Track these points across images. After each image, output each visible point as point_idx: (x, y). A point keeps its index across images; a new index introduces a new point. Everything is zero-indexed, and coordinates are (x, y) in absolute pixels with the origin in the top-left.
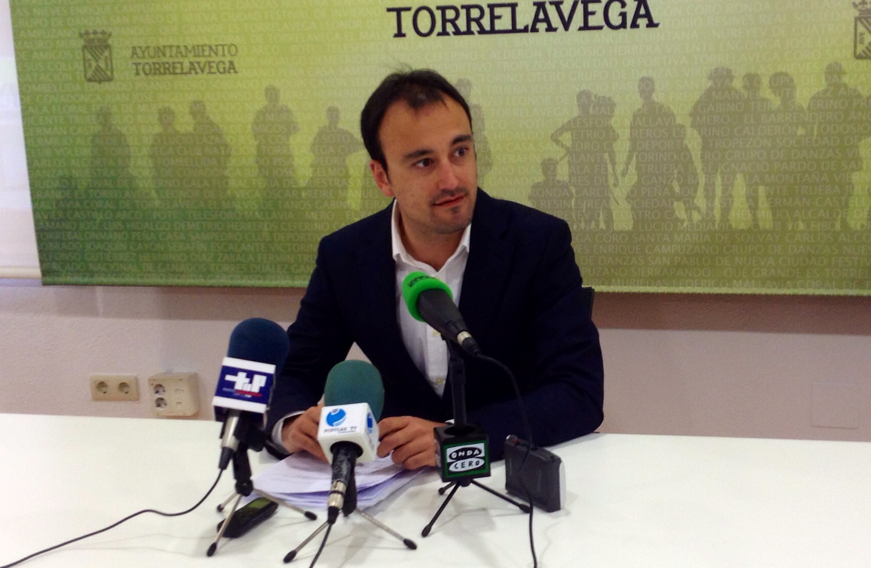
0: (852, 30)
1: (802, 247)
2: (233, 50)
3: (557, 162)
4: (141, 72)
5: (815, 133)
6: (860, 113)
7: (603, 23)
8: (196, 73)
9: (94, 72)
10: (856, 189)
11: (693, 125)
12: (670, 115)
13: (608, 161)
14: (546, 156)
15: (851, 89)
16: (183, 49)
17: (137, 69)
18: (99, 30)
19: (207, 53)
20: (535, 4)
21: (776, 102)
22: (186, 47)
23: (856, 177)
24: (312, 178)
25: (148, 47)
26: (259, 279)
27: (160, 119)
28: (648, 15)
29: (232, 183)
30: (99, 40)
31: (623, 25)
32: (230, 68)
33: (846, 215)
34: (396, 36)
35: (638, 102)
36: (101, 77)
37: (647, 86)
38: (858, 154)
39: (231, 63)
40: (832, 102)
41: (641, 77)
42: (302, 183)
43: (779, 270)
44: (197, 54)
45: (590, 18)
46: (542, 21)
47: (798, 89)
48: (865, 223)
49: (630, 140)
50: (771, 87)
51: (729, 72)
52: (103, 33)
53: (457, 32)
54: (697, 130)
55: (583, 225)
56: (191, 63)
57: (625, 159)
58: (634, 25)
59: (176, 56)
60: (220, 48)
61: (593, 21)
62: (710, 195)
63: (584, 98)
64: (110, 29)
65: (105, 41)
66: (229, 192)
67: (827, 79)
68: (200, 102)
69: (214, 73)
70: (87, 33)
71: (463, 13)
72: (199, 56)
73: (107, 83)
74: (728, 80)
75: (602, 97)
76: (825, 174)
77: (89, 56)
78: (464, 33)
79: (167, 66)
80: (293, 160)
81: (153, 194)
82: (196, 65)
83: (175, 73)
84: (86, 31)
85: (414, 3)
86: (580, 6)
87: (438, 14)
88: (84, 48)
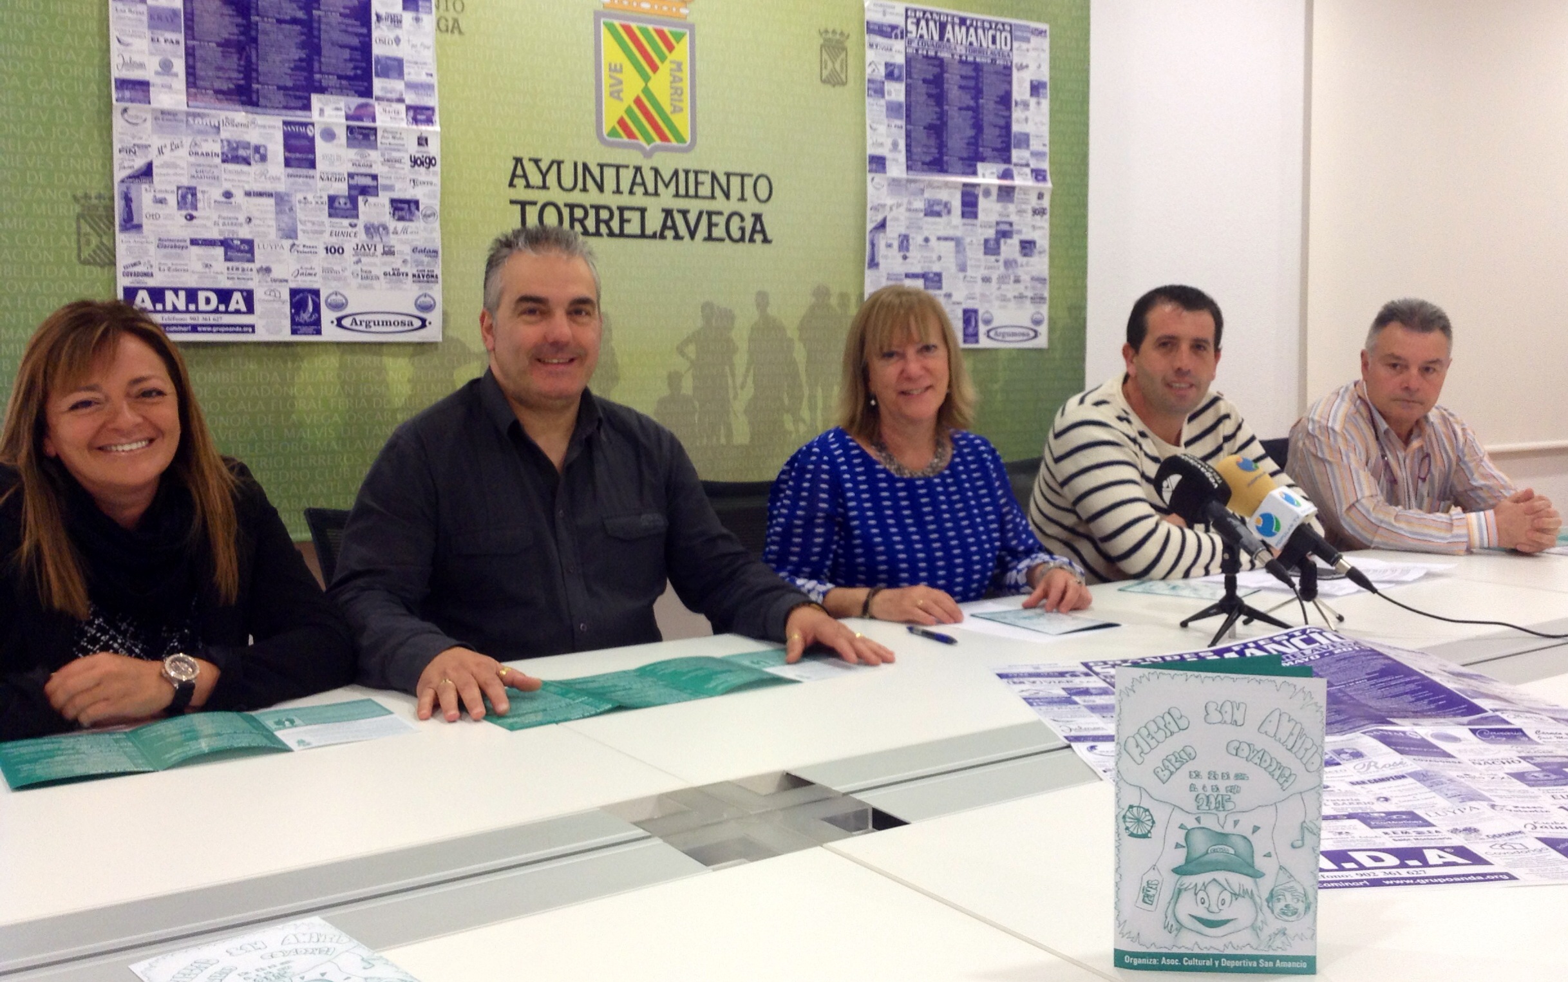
3: (683, 375)
7: (724, 235)
9: (94, 251)
11: (801, 339)
12: (781, 329)
13: (729, 374)
14: (672, 368)
20: (664, 210)
24: (410, 397)
28: (763, 231)
29: (300, 405)
31: (742, 239)
35: (753, 314)
37: (762, 300)
41: (757, 290)
42: (398, 402)
45: (713, 228)
46: (670, 228)
49: (748, 353)
51: (827, 289)
54: (803, 343)
57: (744, 372)
58: (752, 240)
61: (716, 232)
62: (812, 408)
63: (708, 309)
66: (294, 417)
70: (86, 197)
71: (592, 213)
75: (725, 309)
77: (86, 228)
78: (592, 235)
80: (387, 374)
84: (85, 194)
85: (541, 197)
86: (705, 218)
87: (566, 212)
88: (79, 217)
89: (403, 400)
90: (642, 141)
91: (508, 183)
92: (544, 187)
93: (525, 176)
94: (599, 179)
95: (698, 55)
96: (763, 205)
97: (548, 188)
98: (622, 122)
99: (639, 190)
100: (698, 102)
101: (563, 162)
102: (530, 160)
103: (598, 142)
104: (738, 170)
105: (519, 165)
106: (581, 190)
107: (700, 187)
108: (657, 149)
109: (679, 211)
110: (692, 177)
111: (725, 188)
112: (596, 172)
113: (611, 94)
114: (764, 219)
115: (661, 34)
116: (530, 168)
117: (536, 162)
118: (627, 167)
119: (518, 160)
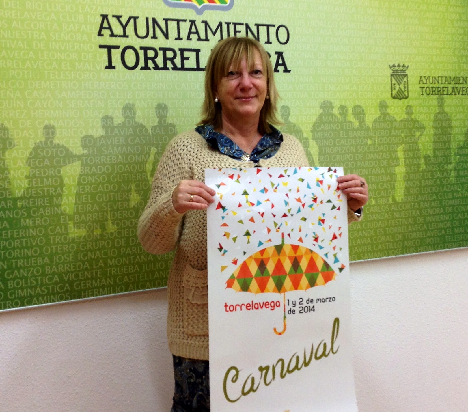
1: (374, 215)
6: (396, 131)
10: (397, 176)
11: (313, 139)
12: (300, 131)
15: (391, 116)
21: (356, 124)
23: (397, 169)
24: (27, 189)
28: (284, 64)
33: (394, 194)
34: (106, 68)
37: (285, 111)
38: (397, 154)
40: (383, 124)
41: (282, 105)
42: (18, 194)
43: (364, 232)
47: (366, 116)
48: (403, 198)
50: (353, 114)
51: (331, 103)
53: (156, 68)
54: (316, 142)
58: (276, 70)
67: (380, 110)
71: (160, 53)
74: (330, 109)
76: (383, 169)
78: (162, 69)
85: (122, 42)
87: (141, 53)
89: (22, 191)
90: (195, 3)
91: (97, 33)
92: (125, 35)
93: (110, 28)
94: (164, 30)
96: (283, 45)
97: (128, 37)
99: (194, 37)
101: (137, 17)
102: (113, 16)
104: (264, 22)
105: (105, 20)
106: (152, 38)
107: (237, 33)
108: (206, 8)
110: (232, 27)
111: (256, 34)
112: (163, 25)
114: (284, 55)
116: (113, 21)
117: (118, 17)
118: (185, 21)
119: (104, 17)
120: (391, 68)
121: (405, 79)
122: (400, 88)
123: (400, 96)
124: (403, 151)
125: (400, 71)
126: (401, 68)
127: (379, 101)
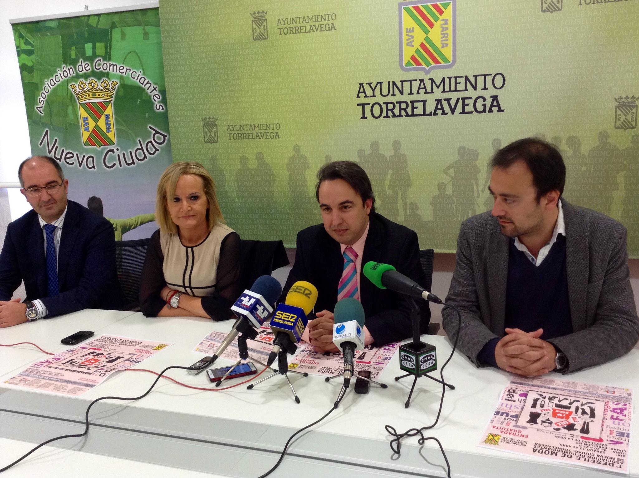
0: (614, 114)
2: (278, 125)
3: (446, 185)
4: (232, 138)
5: (592, 169)
6: (618, 159)
7: (473, 110)
8: (259, 138)
9: (209, 138)
10: (615, 200)
13: (474, 184)
14: (440, 181)
15: (613, 145)
16: (253, 126)
17: (230, 136)
18: (211, 117)
19: (265, 128)
20: (436, 100)
22: (254, 125)
23: (614, 193)
25: (236, 125)
26: (288, 244)
27: (241, 162)
28: (498, 105)
29: (276, 195)
30: (211, 122)
31: (484, 111)
32: (276, 136)
34: (362, 118)
35: (492, 152)
36: (212, 141)
37: (496, 144)
38: (616, 180)
39: (277, 133)
40: (601, 152)
41: (493, 139)
44: (260, 129)
45: (466, 107)
46: (439, 109)
47: (582, 145)
49: (487, 173)
50: (567, 144)
52: (214, 118)
53: (394, 116)
55: (460, 217)
56: (257, 133)
57: (484, 183)
58: (490, 111)
59: (250, 130)
60: (272, 125)
61: (467, 109)
63: (462, 151)
64: (217, 117)
65: (214, 122)
66: (274, 199)
67: (599, 140)
68: (261, 153)
69: (268, 138)
70: (206, 118)
71: (397, 105)
72: (261, 130)
73: (215, 144)
75: (472, 150)
76: (597, 192)
77: (206, 130)
78: (398, 116)
79: (245, 135)
80: (307, 183)
81: (237, 200)
82: (259, 134)
83: (248, 139)
84: (205, 118)
85: (372, 101)
86: (461, 101)
87: (384, 106)
88: (204, 126)
89: (314, 194)
90: (424, 66)
91: (356, 96)
92: (374, 96)
93: (364, 92)
94: (401, 89)
95: (457, 13)
96: (498, 90)
97: (376, 96)
98: (413, 58)
99: (422, 91)
100: (457, 40)
101: (382, 82)
102: (367, 84)
103: (400, 69)
104: (482, 74)
105: (362, 87)
106: (392, 95)
107: (457, 85)
108: (434, 68)
109: (445, 100)
110: (453, 80)
111: (474, 84)
112: (399, 85)
113: (407, 44)
114: (498, 98)
115: (436, 6)
116: (367, 87)
117: (370, 84)
118: (416, 80)
119: (361, 85)
120: (616, 99)
121: (634, 110)
122: (625, 118)
123: (625, 126)
124: (624, 176)
125: (628, 102)
126: (629, 100)
127: (599, 131)
